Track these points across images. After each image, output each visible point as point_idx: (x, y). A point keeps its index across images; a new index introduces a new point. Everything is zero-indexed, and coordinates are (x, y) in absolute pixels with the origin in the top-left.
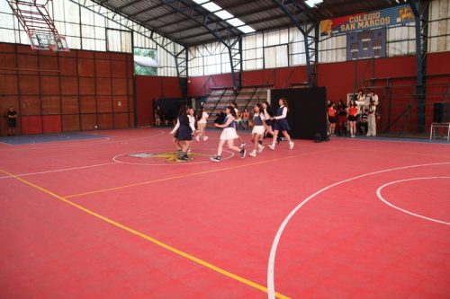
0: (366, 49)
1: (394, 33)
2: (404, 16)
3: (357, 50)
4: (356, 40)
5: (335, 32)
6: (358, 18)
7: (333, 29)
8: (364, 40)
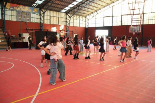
0: (24, 18)
1: (33, 15)
2: (35, 11)
3: (21, 18)
4: (20, 14)
5: (11, 9)
6: (21, 6)
7: (10, 7)
8: (23, 15)
